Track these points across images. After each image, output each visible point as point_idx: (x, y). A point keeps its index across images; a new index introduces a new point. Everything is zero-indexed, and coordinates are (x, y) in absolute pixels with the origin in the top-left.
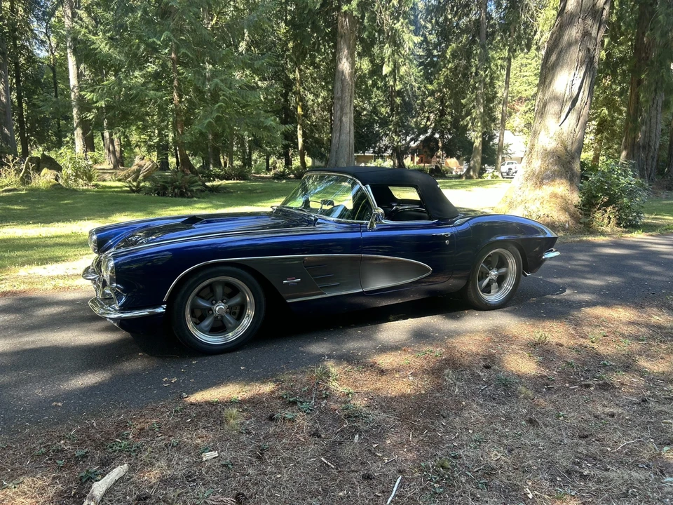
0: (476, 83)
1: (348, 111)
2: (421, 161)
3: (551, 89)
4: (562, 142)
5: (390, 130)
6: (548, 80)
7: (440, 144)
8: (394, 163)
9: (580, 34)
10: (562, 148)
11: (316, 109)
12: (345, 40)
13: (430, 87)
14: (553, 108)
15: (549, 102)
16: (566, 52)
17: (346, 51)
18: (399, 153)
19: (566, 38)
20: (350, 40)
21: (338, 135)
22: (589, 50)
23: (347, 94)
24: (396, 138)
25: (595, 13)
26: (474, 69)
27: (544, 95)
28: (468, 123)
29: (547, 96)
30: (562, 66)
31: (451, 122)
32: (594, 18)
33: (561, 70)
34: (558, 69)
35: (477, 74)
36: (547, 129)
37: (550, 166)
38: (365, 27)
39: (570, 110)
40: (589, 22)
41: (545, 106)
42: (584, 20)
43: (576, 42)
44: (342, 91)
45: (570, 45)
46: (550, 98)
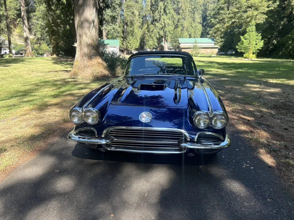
3: (83, 16)
4: (93, 40)
10: (93, 43)
14: (86, 25)
15: (84, 22)
27: (80, 18)
33: (86, 8)
36: (86, 34)
37: (92, 51)
39: (93, 26)
46: (84, 20)
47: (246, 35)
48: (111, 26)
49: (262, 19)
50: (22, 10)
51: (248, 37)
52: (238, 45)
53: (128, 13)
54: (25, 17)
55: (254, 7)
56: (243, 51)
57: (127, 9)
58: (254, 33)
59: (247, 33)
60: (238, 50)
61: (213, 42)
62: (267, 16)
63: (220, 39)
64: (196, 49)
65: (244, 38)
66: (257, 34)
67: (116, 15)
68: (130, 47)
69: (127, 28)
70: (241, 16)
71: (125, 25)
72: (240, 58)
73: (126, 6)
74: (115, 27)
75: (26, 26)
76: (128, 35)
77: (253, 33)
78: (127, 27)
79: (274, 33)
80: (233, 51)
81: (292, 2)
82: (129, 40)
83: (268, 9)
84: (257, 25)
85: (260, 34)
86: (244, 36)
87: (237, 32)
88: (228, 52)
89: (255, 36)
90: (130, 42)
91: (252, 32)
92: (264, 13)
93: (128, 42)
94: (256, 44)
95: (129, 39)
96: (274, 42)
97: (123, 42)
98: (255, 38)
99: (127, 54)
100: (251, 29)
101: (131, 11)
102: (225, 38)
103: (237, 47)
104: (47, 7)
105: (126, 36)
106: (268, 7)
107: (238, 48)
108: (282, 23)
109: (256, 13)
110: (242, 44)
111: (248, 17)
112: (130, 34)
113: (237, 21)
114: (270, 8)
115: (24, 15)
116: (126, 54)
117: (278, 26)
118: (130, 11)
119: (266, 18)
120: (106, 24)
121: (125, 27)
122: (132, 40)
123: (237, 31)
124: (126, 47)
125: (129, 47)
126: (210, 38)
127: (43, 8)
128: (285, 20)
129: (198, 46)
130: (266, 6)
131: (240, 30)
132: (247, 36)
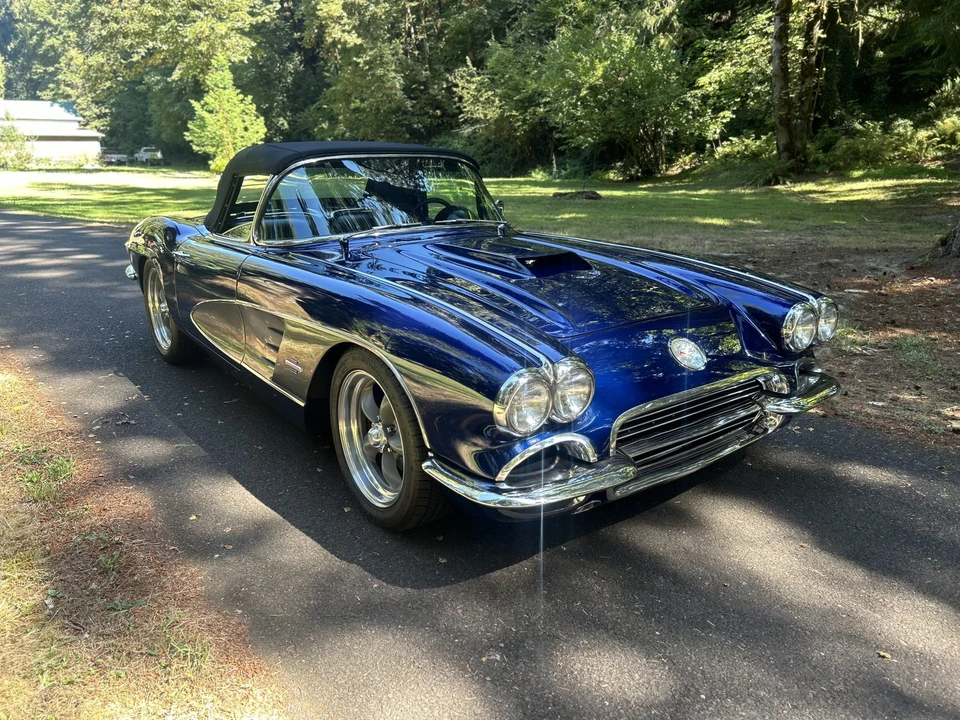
47: (207, 98)
49: (241, 49)
51: (217, 103)
52: (188, 130)
55: (210, 7)
56: (210, 150)
58: (232, 93)
59: (211, 93)
60: (195, 148)
61: (72, 117)
62: (255, 40)
63: (93, 106)
64: (18, 144)
65: (203, 106)
66: (241, 96)
70: (173, 32)
72: (196, 173)
77: (227, 91)
79: (275, 95)
80: (156, 150)
81: (318, 7)
83: (255, 19)
84: (235, 69)
85: (250, 97)
86: (202, 102)
87: (156, 84)
88: (136, 155)
89: (237, 103)
91: (225, 88)
92: (241, 31)
94: (246, 129)
96: (283, 124)
98: (238, 110)
100: (219, 78)
102: (113, 105)
103: (188, 136)
106: (252, 14)
107: (192, 141)
108: (290, 66)
109: (221, 28)
110: (203, 127)
111: (198, 41)
113: (165, 47)
114: (260, 19)
117: (280, 76)
119: (252, 49)
123: (158, 81)
126: (54, 100)
128: (297, 58)
129: (19, 132)
130: (248, 9)
131: (169, 80)
132: (212, 100)
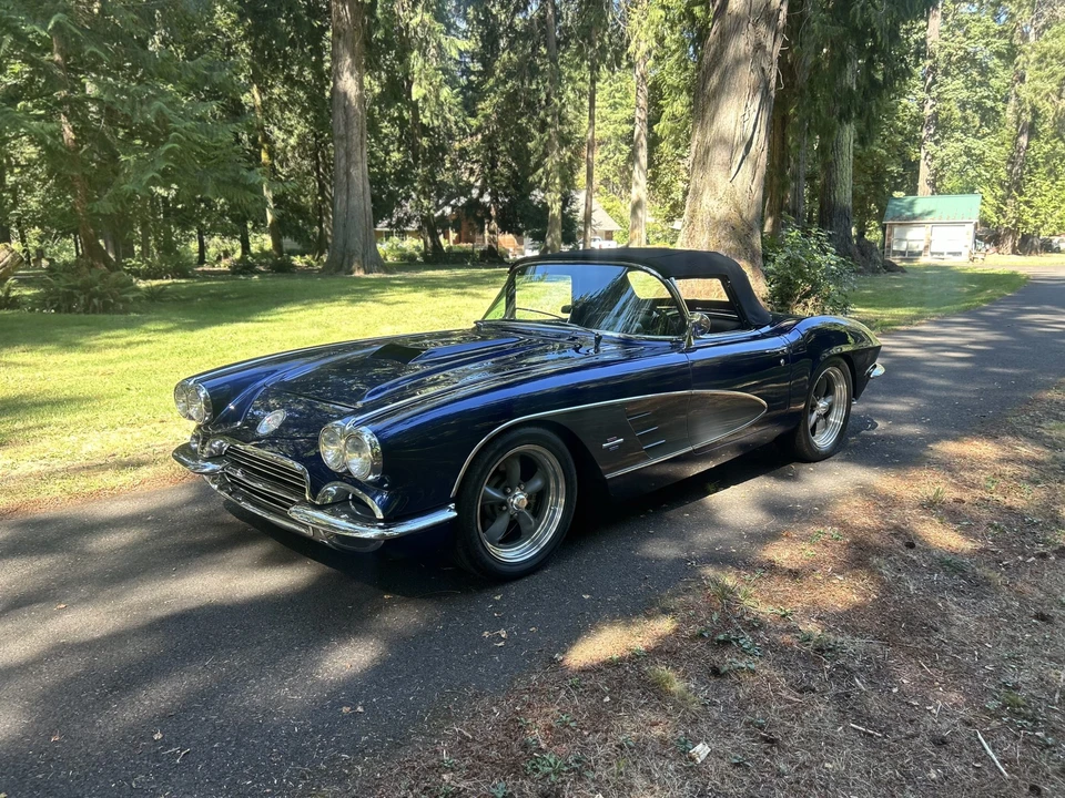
0: (547, 116)
1: (359, 158)
2: (458, 240)
3: (714, 128)
4: (736, 206)
5: (415, 189)
6: (708, 114)
7: (493, 213)
8: (425, 243)
9: (751, 48)
10: (736, 215)
11: (290, 155)
12: (346, 41)
13: (473, 122)
14: (719, 155)
15: (714, 146)
16: (733, 73)
17: (349, 61)
18: (432, 227)
19: (731, 52)
20: (354, 42)
21: (345, 197)
22: (763, 70)
23: (355, 131)
24: (425, 203)
25: (769, 16)
26: (543, 96)
27: (704, 136)
28: (541, 179)
29: (709, 137)
30: (728, 94)
31: (508, 178)
32: (768, 24)
33: (728, 100)
34: (724, 98)
35: (548, 101)
36: (714, 187)
37: (723, 242)
38: (378, 21)
39: (743, 158)
40: (762, 28)
41: (707, 152)
42: (755, 25)
43: (747, 58)
44: (347, 125)
45: (738, 62)
46: (715, 141)
48: (957, 140)
50: (637, 121)
53: (1038, 83)
54: (644, 141)
57: (1040, 69)
67: (988, 97)
68: (1032, 221)
69: (1028, 147)
71: (1022, 133)
73: (1033, 56)
74: (974, 146)
75: (641, 168)
76: (1030, 172)
78: (1029, 140)
82: (1035, 194)
90: (1037, 201)
93: (1027, 203)
95: (1033, 190)
97: (1005, 204)
99: (1014, 252)
101: (1054, 75)
104: (690, 104)
105: (1022, 179)
112: (1042, 170)
115: (639, 135)
116: (1010, 250)
118: (1048, 77)
120: (937, 137)
121: (1023, 140)
122: (1049, 195)
124: (1014, 221)
125: (1026, 223)
127: (680, 108)
